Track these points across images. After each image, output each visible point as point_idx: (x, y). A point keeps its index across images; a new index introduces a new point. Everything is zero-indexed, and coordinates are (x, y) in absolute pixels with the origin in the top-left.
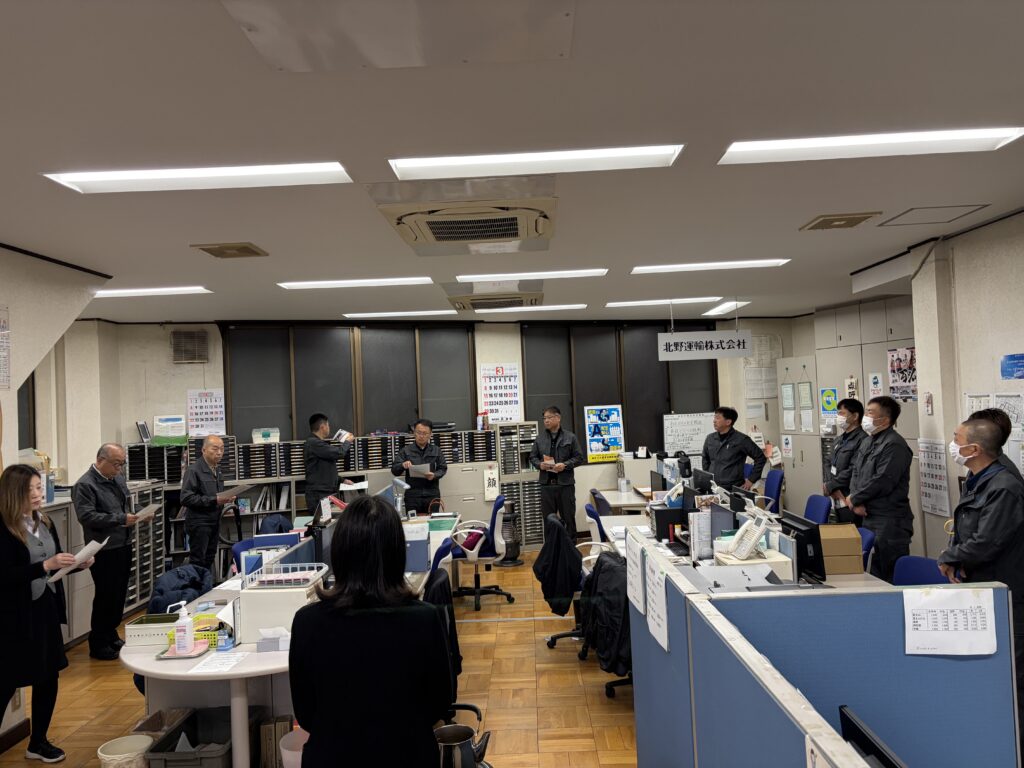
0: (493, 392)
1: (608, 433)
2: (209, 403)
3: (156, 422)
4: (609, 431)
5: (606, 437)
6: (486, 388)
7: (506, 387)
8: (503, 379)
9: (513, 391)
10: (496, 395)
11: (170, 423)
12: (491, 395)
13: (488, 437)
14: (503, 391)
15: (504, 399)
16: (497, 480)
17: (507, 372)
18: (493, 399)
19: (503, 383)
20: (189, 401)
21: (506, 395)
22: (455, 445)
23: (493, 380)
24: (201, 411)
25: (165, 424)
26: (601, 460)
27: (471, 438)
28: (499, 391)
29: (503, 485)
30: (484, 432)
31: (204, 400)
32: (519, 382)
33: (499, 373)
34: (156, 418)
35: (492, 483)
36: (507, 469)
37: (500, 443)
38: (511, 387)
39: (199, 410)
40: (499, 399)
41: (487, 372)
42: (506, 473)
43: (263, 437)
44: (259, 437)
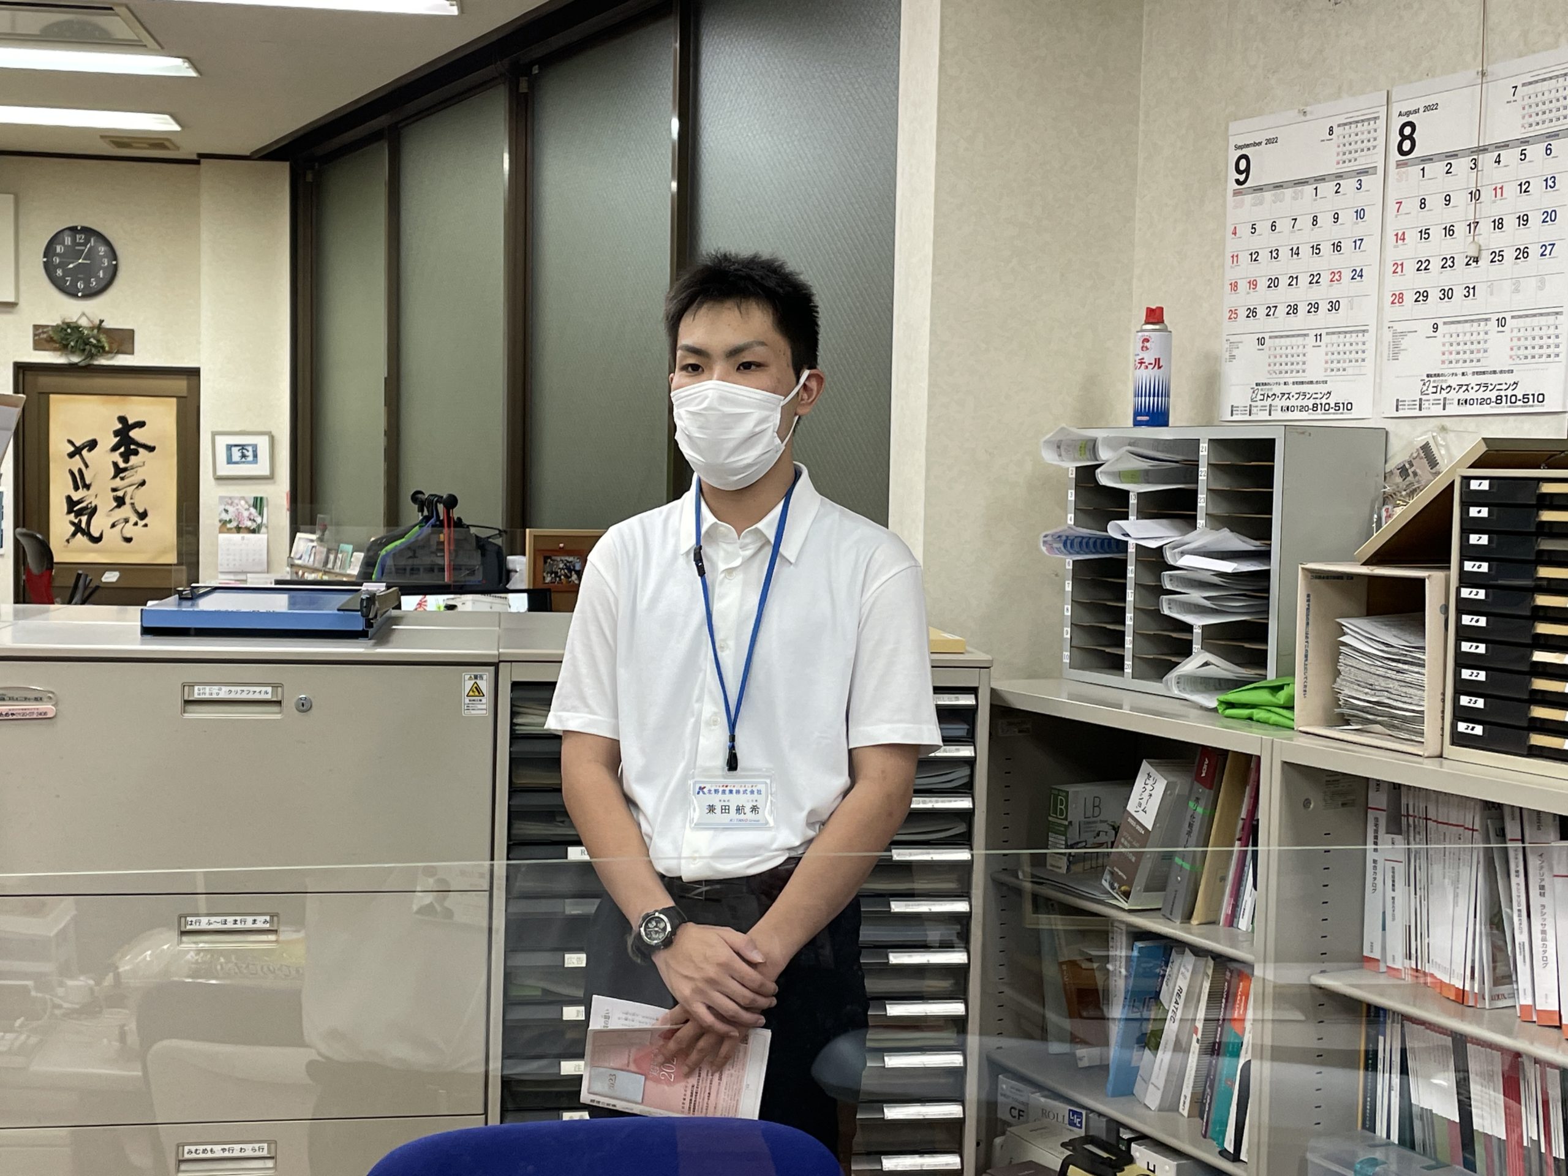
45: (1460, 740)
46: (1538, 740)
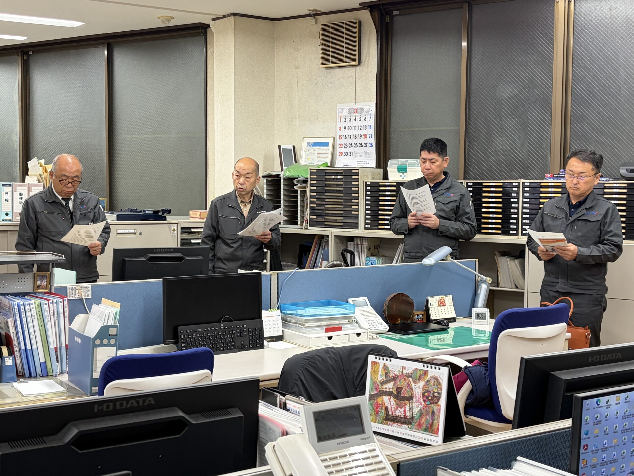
2: (358, 123)
3: (305, 146)
11: (317, 149)
20: (339, 120)
24: (350, 133)
25: (312, 149)
31: (353, 118)
34: (305, 141)
39: (347, 132)
43: (399, 171)
44: (395, 172)
45: (366, 228)
46: (380, 227)
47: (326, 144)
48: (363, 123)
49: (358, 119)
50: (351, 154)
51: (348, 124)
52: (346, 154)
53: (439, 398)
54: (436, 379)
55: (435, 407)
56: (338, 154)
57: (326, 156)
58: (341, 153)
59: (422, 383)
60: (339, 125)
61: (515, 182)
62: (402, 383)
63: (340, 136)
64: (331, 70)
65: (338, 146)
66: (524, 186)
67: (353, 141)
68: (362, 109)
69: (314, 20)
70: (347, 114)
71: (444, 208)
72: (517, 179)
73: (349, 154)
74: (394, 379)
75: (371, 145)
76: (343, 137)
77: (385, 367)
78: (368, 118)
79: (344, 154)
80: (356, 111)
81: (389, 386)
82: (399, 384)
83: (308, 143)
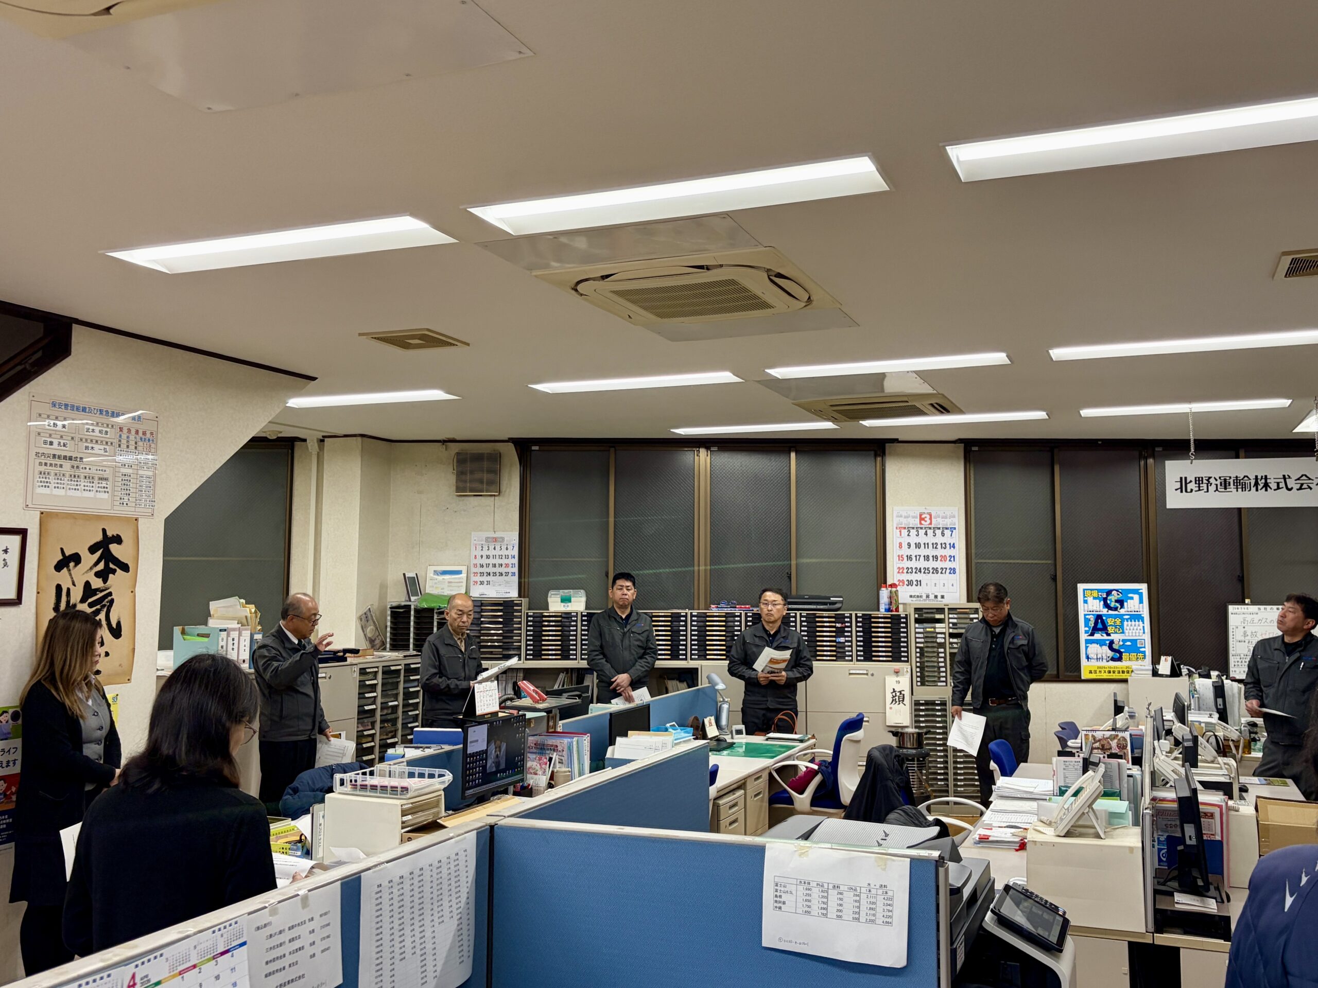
0: (914, 552)
1: (1121, 629)
2: (498, 552)
3: (431, 574)
4: (1122, 626)
5: (1115, 637)
6: (900, 545)
7: (935, 546)
8: (930, 532)
9: (948, 552)
10: (918, 557)
11: (447, 577)
12: (909, 558)
13: (896, 622)
14: (931, 552)
15: (931, 564)
16: (907, 693)
17: (937, 522)
18: (913, 564)
19: (930, 539)
20: (473, 548)
21: (935, 558)
22: (840, 632)
23: (913, 532)
24: (488, 561)
25: (440, 578)
26: (1105, 676)
27: (867, 622)
28: (923, 552)
29: (917, 703)
30: (889, 614)
31: (492, 547)
32: (960, 538)
33: (925, 524)
34: (431, 569)
35: (898, 698)
36: (924, 677)
37: (915, 633)
38: (944, 546)
39: (485, 561)
40: (922, 564)
41: (902, 520)
42: (923, 684)
43: (562, 602)
44: (557, 602)
47: (459, 572)
48: (504, 552)
49: (498, 548)
50: (488, 583)
51: (485, 553)
52: (482, 583)
53: (1127, 746)
54: (1123, 737)
55: (1125, 751)
56: (472, 583)
57: (460, 584)
58: (476, 582)
59: (1116, 741)
60: (474, 553)
61: (683, 612)
62: (1104, 742)
63: (475, 566)
64: (463, 498)
65: (472, 575)
66: (692, 616)
67: (491, 570)
68: (503, 539)
69: (444, 446)
70: (483, 542)
71: (640, 637)
72: (685, 609)
73: (486, 583)
74: (1099, 740)
75: (513, 574)
76: (479, 565)
77: (1093, 736)
78: (510, 547)
79: (479, 583)
80: (495, 540)
81: (1097, 745)
82: (1102, 743)
83: (435, 571)
